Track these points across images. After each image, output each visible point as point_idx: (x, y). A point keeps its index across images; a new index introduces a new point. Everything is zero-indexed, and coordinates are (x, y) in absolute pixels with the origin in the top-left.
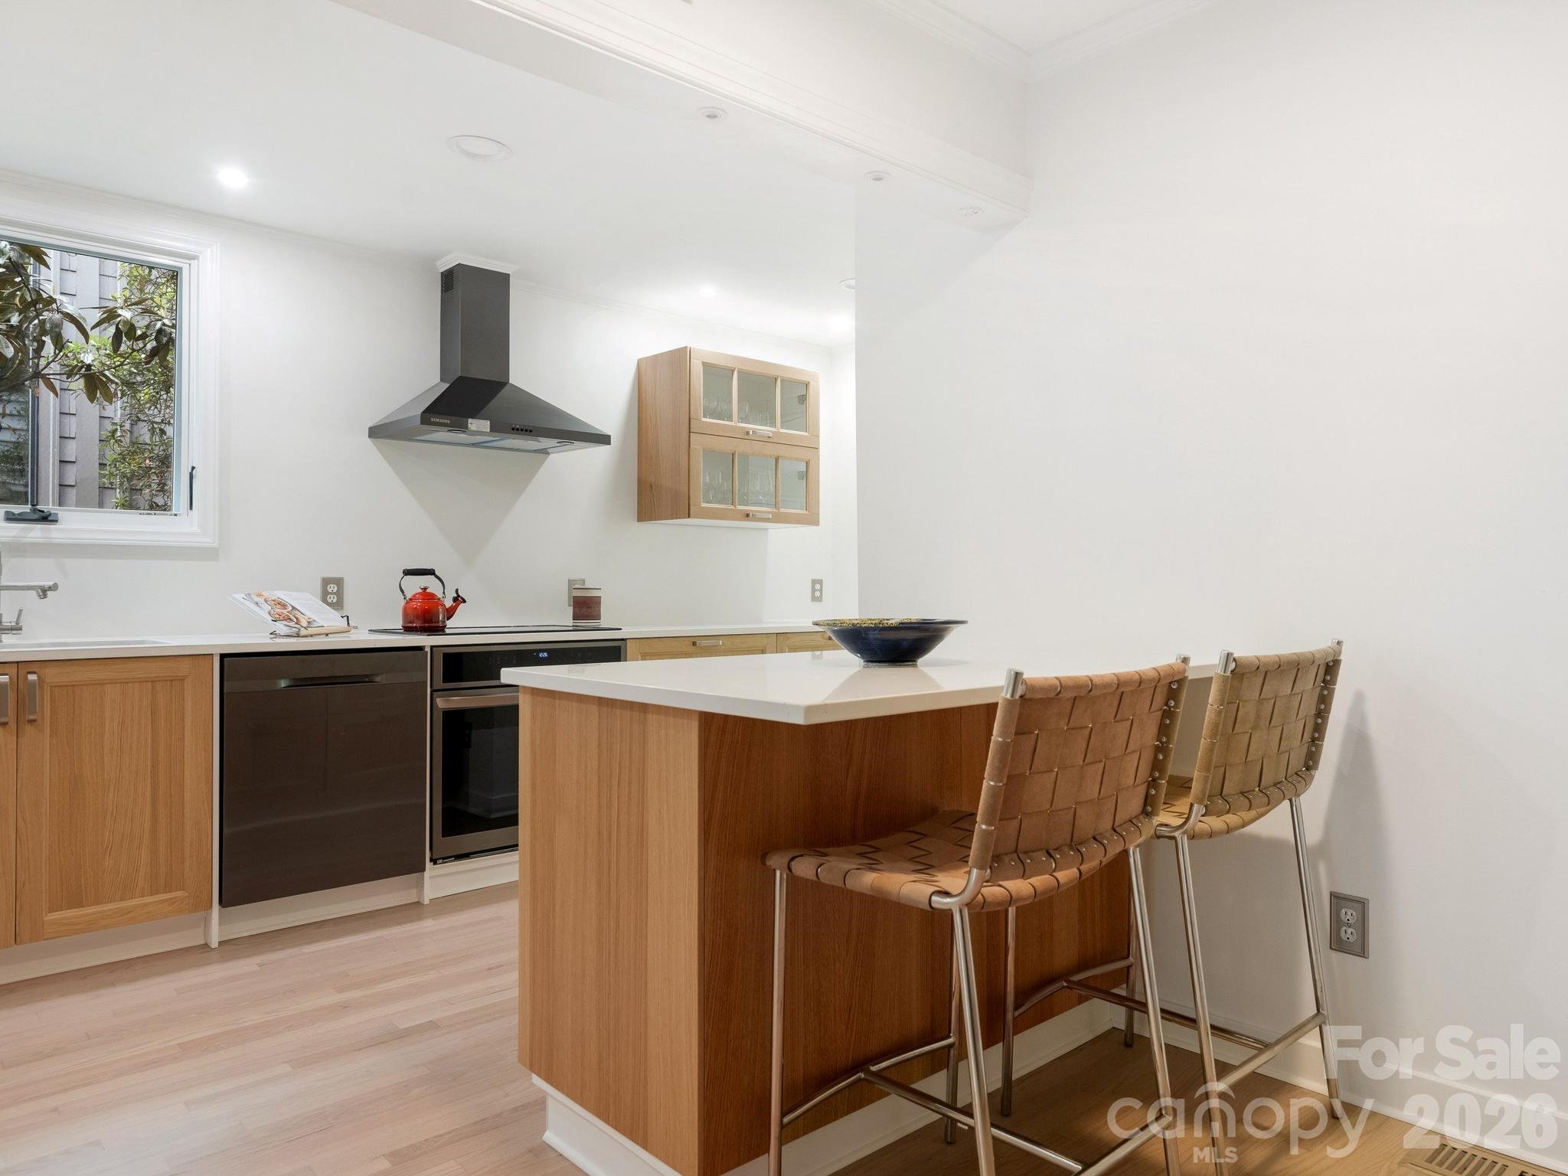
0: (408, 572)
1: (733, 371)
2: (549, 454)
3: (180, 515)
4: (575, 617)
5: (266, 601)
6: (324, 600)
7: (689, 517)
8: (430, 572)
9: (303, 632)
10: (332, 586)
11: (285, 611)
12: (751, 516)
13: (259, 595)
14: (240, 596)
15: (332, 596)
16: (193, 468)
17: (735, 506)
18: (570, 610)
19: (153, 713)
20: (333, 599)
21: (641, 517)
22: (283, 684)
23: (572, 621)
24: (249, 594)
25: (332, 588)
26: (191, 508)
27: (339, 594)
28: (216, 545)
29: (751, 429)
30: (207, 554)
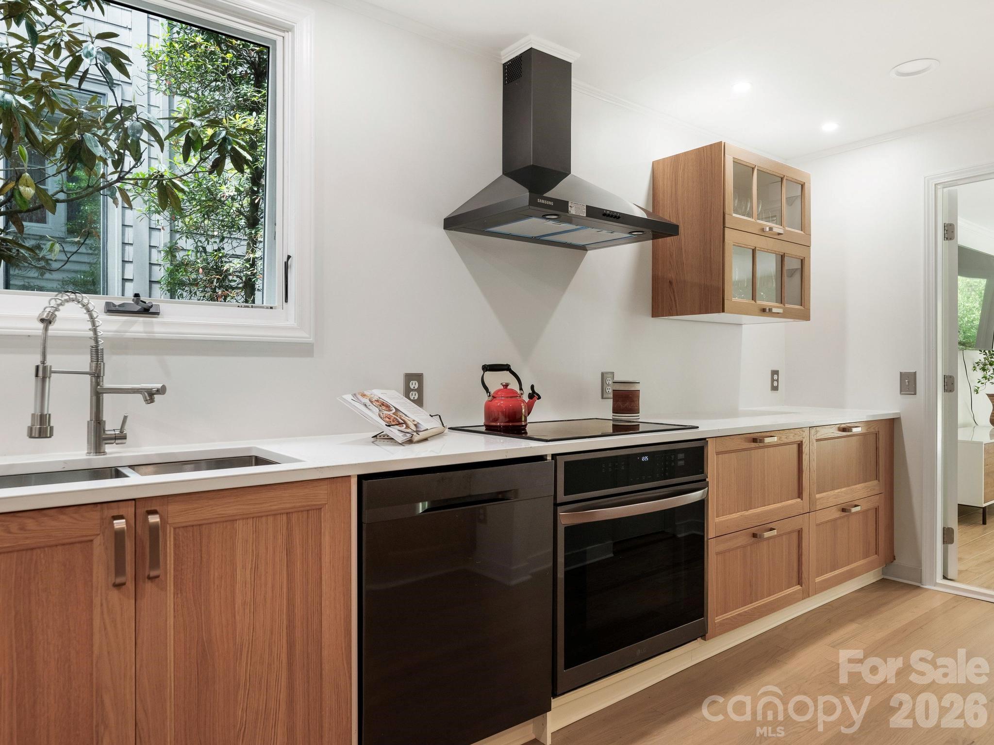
0: (487, 368)
1: (753, 169)
2: (587, 250)
3: (276, 308)
4: (616, 410)
5: (371, 402)
6: (407, 396)
7: (723, 311)
8: (506, 368)
9: (416, 438)
10: (414, 382)
11: (391, 413)
12: (767, 310)
13: (364, 395)
14: (349, 397)
15: (414, 393)
16: (289, 257)
17: (755, 301)
18: (610, 403)
19: (289, 552)
20: (414, 395)
21: (657, 312)
22: (421, 507)
23: (612, 414)
24: (355, 394)
25: (414, 385)
26: (286, 301)
27: (420, 390)
28: (311, 340)
29: (767, 226)
30: (303, 350)
